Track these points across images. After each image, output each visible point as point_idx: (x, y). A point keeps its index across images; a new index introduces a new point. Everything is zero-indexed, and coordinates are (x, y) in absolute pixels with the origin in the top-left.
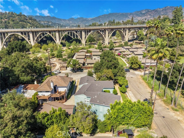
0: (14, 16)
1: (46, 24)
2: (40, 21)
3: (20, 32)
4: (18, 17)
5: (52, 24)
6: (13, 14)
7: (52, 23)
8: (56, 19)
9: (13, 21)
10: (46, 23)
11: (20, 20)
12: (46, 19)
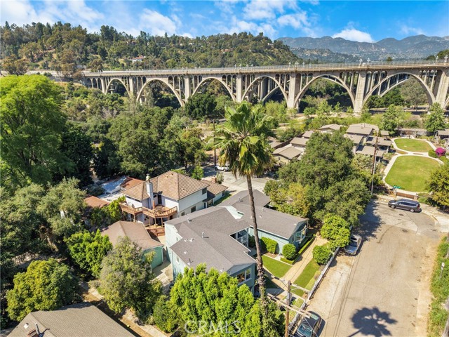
0: (247, 40)
1: (316, 56)
2: (303, 49)
3: (221, 74)
4: (253, 42)
5: (329, 57)
6: (247, 37)
7: (332, 53)
8: (344, 44)
9: (241, 51)
10: (315, 53)
11: (255, 49)
12: (318, 43)
